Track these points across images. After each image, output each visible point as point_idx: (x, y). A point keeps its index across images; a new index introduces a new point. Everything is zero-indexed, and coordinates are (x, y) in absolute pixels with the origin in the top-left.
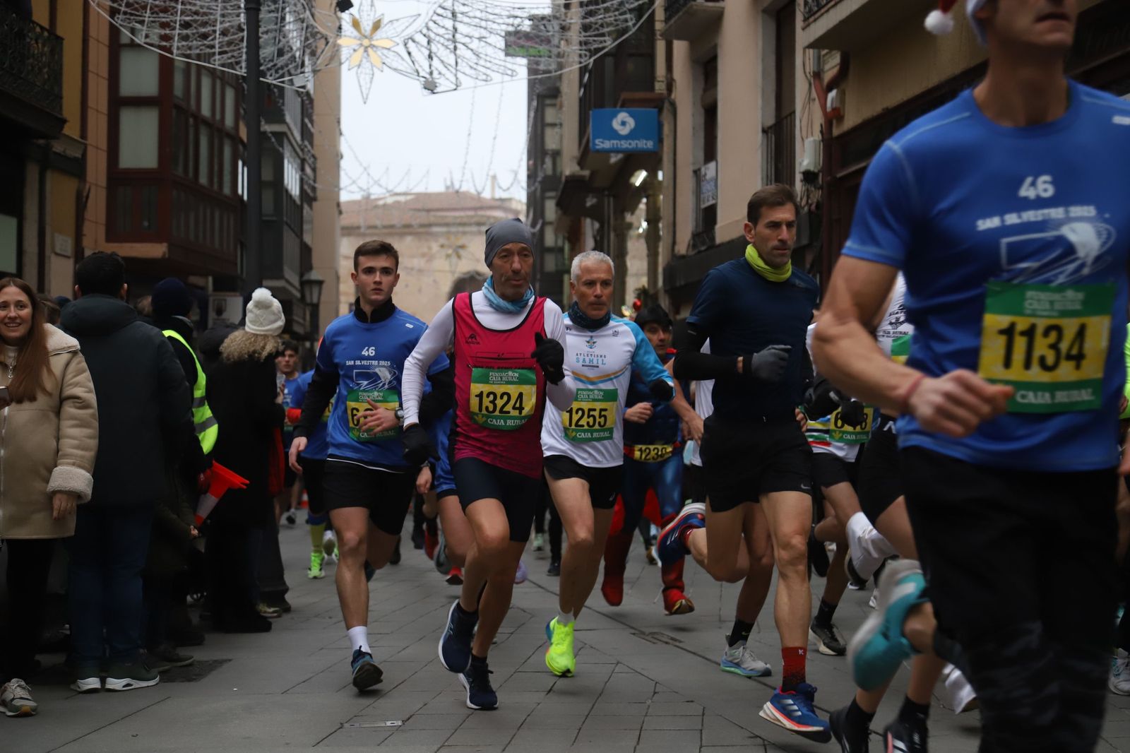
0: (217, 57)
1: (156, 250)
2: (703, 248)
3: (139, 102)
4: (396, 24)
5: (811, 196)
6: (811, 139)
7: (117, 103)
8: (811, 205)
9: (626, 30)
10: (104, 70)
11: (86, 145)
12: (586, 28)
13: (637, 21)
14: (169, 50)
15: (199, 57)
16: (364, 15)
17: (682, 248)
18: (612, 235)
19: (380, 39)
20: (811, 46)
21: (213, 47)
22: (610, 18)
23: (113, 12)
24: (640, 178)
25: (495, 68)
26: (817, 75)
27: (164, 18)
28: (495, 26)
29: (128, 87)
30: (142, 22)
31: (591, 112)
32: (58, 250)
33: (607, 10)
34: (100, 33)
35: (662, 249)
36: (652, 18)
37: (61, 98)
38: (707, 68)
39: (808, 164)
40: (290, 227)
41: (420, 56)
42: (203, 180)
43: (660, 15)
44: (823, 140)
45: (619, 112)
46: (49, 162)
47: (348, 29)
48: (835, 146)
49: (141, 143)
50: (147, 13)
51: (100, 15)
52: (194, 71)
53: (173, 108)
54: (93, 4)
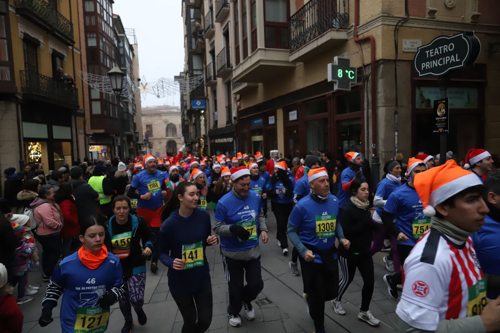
1: (102, 131)
2: (215, 128)
3: (96, 100)
5: (235, 122)
6: (235, 111)
7: (91, 100)
8: (235, 124)
9: (198, 84)
10: (88, 94)
11: (84, 111)
12: (190, 84)
13: (200, 83)
14: (102, 90)
15: (109, 91)
17: (211, 128)
18: (198, 122)
19: (147, 87)
20: (234, 94)
22: (195, 82)
23: (89, 82)
24: (202, 112)
26: (235, 98)
27: (100, 83)
29: (93, 97)
31: (192, 101)
32: (80, 133)
33: (194, 80)
34: (86, 86)
35: (208, 127)
36: (203, 82)
37: (77, 102)
38: (214, 92)
39: (234, 116)
40: (131, 120)
41: (156, 90)
42: (111, 115)
43: (205, 81)
44: (237, 111)
45: (198, 101)
46: (77, 115)
47: (141, 85)
48: (239, 113)
49: (97, 109)
50: (96, 83)
51: (86, 83)
52: (107, 95)
53: (104, 101)
54: (84, 80)
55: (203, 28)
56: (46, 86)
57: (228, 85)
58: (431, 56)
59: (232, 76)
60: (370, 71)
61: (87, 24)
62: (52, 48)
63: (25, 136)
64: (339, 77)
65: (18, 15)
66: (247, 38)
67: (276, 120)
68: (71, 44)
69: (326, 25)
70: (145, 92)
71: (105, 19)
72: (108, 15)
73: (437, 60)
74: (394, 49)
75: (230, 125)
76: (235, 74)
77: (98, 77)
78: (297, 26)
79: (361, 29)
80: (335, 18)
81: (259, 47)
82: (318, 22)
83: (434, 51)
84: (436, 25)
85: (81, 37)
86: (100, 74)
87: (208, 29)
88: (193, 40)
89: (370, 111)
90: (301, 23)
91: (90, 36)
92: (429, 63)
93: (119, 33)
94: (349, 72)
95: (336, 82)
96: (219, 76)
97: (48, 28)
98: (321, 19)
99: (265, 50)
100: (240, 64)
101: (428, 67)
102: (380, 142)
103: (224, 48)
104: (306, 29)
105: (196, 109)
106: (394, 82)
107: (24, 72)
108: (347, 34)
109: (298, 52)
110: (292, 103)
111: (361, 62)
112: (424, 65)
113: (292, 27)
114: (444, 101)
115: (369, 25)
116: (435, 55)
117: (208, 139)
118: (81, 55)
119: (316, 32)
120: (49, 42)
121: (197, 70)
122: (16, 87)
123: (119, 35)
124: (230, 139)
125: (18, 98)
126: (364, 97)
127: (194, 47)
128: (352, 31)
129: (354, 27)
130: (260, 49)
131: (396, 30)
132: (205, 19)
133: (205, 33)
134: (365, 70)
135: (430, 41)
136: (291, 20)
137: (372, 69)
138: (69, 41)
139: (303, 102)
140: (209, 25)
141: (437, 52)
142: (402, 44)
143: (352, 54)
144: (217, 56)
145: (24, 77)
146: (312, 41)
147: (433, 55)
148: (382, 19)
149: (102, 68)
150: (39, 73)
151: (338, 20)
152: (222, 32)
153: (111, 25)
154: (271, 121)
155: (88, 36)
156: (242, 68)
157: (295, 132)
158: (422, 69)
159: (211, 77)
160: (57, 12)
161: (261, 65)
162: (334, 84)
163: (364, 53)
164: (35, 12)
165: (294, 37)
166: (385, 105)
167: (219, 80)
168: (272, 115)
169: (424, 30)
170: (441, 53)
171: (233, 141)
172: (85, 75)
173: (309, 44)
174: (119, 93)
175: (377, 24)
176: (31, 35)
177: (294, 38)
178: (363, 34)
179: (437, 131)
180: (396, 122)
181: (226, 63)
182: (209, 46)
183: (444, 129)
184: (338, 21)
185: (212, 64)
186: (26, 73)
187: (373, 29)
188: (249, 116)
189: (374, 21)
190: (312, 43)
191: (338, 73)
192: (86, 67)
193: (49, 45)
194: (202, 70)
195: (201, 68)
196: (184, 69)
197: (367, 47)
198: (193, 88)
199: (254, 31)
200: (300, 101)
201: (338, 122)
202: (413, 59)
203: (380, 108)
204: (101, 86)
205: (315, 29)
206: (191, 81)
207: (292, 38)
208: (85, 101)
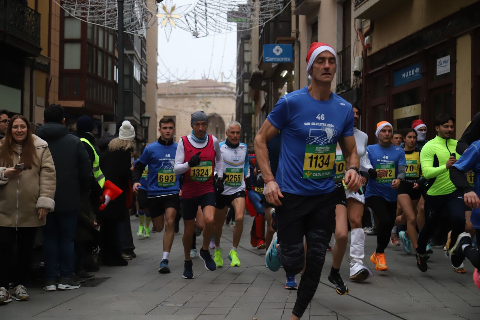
0: (106, 22)
1: (79, 104)
3: (72, 41)
4: (181, 8)
5: (358, 81)
6: (358, 57)
7: (64, 41)
8: (357, 85)
9: (279, 11)
10: (58, 28)
11: (50, 59)
12: (262, 10)
13: (284, 7)
14: (85, 19)
15: (98, 22)
16: (168, 4)
19: (175, 14)
20: (358, 18)
21: (104, 18)
22: (272, 6)
23: (62, 3)
24: (285, 74)
25: (223, 27)
27: (83, 5)
28: (223, 9)
29: (68, 35)
30: (74, 7)
31: (264, 46)
32: (38, 104)
34: (56, 12)
36: (290, 5)
37: (40, 39)
39: (356, 68)
40: (136, 94)
41: (191, 22)
42: (99, 74)
43: (293, 4)
44: (363, 58)
45: (276, 45)
46: (35, 67)
47: (161, 10)
48: (368, 60)
49: (73, 58)
50: (76, 3)
51: (56, 4)
52: (96, 28)
53: (87, 44)
67: (453, 63)
70: (169, 25)
75: (344, 91)
105: (271, 63)
154: (443, 67)
168: (444, 55)
188: (389, 64)
198: (267, 19)
204: (85, 11)
206: (264, 4)
208: (52, 41)
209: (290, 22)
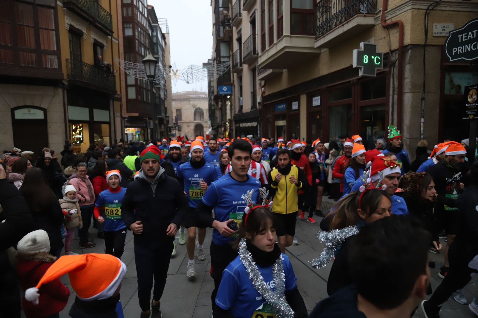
1: (136, 115)
2: (240, 113)
3: (131, 86)
4: (181, 70)
5: (260, 107)
6: (259, 96)
7: (127, 86)
8: (260, 109)
9: (225, 71)
10: (124, 80)
11: (121, 95)
12: (217, 70)
13: (227, 69)
14: (136, 76)
15: (143, 78)
16: (174, 69)
17: (237, 112)
18: (224, 107)
19: (177, 74)
20: (259, 80)
22: (222, 68)
23: (125, 69)
24: (229, 97)
26: (260, 84)
27: (135, 70)
29: (129, 83)
31: (219, 87)
32: (117, 116)
33: (221, 67)
34: (123, 72)
35: (233, 111)
37: (115, 87)
38: (240, 79)
39: (259, 101)
40: (162, 104)
41: (186, 77)
42: (145, 100)
43: (231, 68)
44: (262, 97)
45: (224, 86)
46: (115, 99)
47: (172, 72)
48: (264, 98)
49: (132, 94)
50: (132, 69)
51: (123, 70)
52: (142, 81)
53: (138, 87)
54: (121, 68)
55: (231, 16)
56: (88, 73)
57: (253, 71)
58: (464, 40)
59: (258, 63)
60: (397, 56)
61: (124, 15)
62: (94, 38)
63: (70, 118)
64: (365, 63)
65: (65, 8)
66: (273, 25)
67: (299, 106)
68: (111, 34)
69: (353, 10)
70: (175, 79)
71: (141, 10)
72: (143, 6)
73: (470, 45)
74: (424, 34)
75: (254, 110)
76: (261, 60)
77: (133, 64)
78: (324, 12)
79: (389, 14)
80: (362, 3)
81: (284, 34)
82: (344, 7)
83: (467, 35)
84: (471, 8)
85: (119, 27)
86: (135, 61)
87: (235, 17)
88: (221, 28)
89: (396, 97)
90: (328, 9)
91: (127, 26)
92: (461, 47)
93: (153, 23)
94: (374, 58)
95: (361, 68)
96: (245, 63)
97: (90, 19)
98: (348, 5)
99: (290, 37)
100: (265, 50)
101: (460, 51)
102: (405, 128)
103: (251, 35)
104: (332, 15)
105: (222, 94)
106: (423, 67)
107: (69, 61)
108: (375, 19)
109: (323, 39)
110: (316, 89)
111: (388, 48)
112: (455, 50)
113: (318, 13)
114: (476, 87)
115: (398, 10)
116: (468, 39)
117: (234, 123)
118: (118, 44)
119: (342, 18)
120: (91, 32)
121: (224, 57)
122: (63, 74)
123: (153, 25)
124: (254, 123)
125: (64, 84)
126: (389, 83)
127: (222, 35)
128: (380, 16)
129: (381, 12)
130: (285, 36)
131: (427, 14)
132: (233, 8)
133: (232, 21)
134: (392, 56)
135: (463, 25)
136: (318, 6)
137: (399, 55)
138: (108, 32)
139: (327, 88)
140: (236, 13)
141: (470, 35)
142: (432, 29)
143: (379, 40)
144: (243, 44)
145: (70, 65)
146: (338, 27)
147: (466, 40)
148: (412, 3)
149: (137, 56)
150: (83, 61)
151: (365, 5)
152: (249, 19)
153: (146, 15)
154: (295, 106)
155: (125, 26)
156: (268, 55)
157: (318, 117)
158: (454, 54)
159: (237, 63)
160: (98, 4)
161: (286, 52)
162: (359, 70)
163: (392, 39)
164: (79, 5)
165: (320, 23)
166: (411, 91)
167: (245, 67)
168: (295, 101)
169: (457, 13)
170: (475, 37)
171: (257, 126)
172: (122, 62)
173: (335, 30)
174: (152, 79)
175: (407, 8)
176: (76, 26)
177: (319, 25)
178: (391, 19)
179: (467, 117)
180: (423, 108)
181: (252, 50)
182: (237, 34)
183: (475, 115)
184: (366, 7)
185: (239, 51)
186: (71, 61)
187: (402, 14)
188: (273, 101)
189: (403, 6)
190: (338, 29)
191: (363, 58)
192: (123, 55)
193: (91, 36)
194: (229, 57)
195: (229, 56)
196: (212, 56)
197: (396, 32)
198: (220, 75)
199: (280, 19)
200: (324, 87)
201: (362, 108)
202: (443, 43)
203: (406, 94)
204: (136, 73)
205: (342, 15)
206: (218, 68)
207: (318, 25)
208: (122, 86)
209: (230, 74)
